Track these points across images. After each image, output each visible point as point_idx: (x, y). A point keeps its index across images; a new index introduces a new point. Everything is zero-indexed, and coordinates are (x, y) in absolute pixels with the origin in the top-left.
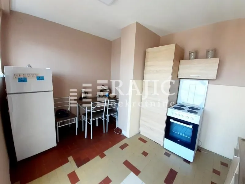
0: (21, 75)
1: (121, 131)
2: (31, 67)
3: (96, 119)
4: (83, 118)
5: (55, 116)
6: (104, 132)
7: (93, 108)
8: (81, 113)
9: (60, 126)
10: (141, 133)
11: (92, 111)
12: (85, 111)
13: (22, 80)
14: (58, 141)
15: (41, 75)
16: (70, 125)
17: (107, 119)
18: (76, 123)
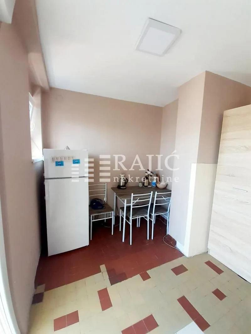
0: (58, 158)
1: (175, 242)
2: (69, 149)
3: (138, 217)
4: (121, 213)
5: (90, 206)
6: (148, 239)
7: (133, 203)
8: (119, 207)
9: (94, 221)
10: (211, 253)
11: (133, 206)
12: (124, 205)
13: (59, 164)
14: (91, 239)
15: (77, 158)
16: (105, 221)
17: (153, 220)
18: (112, 218)
